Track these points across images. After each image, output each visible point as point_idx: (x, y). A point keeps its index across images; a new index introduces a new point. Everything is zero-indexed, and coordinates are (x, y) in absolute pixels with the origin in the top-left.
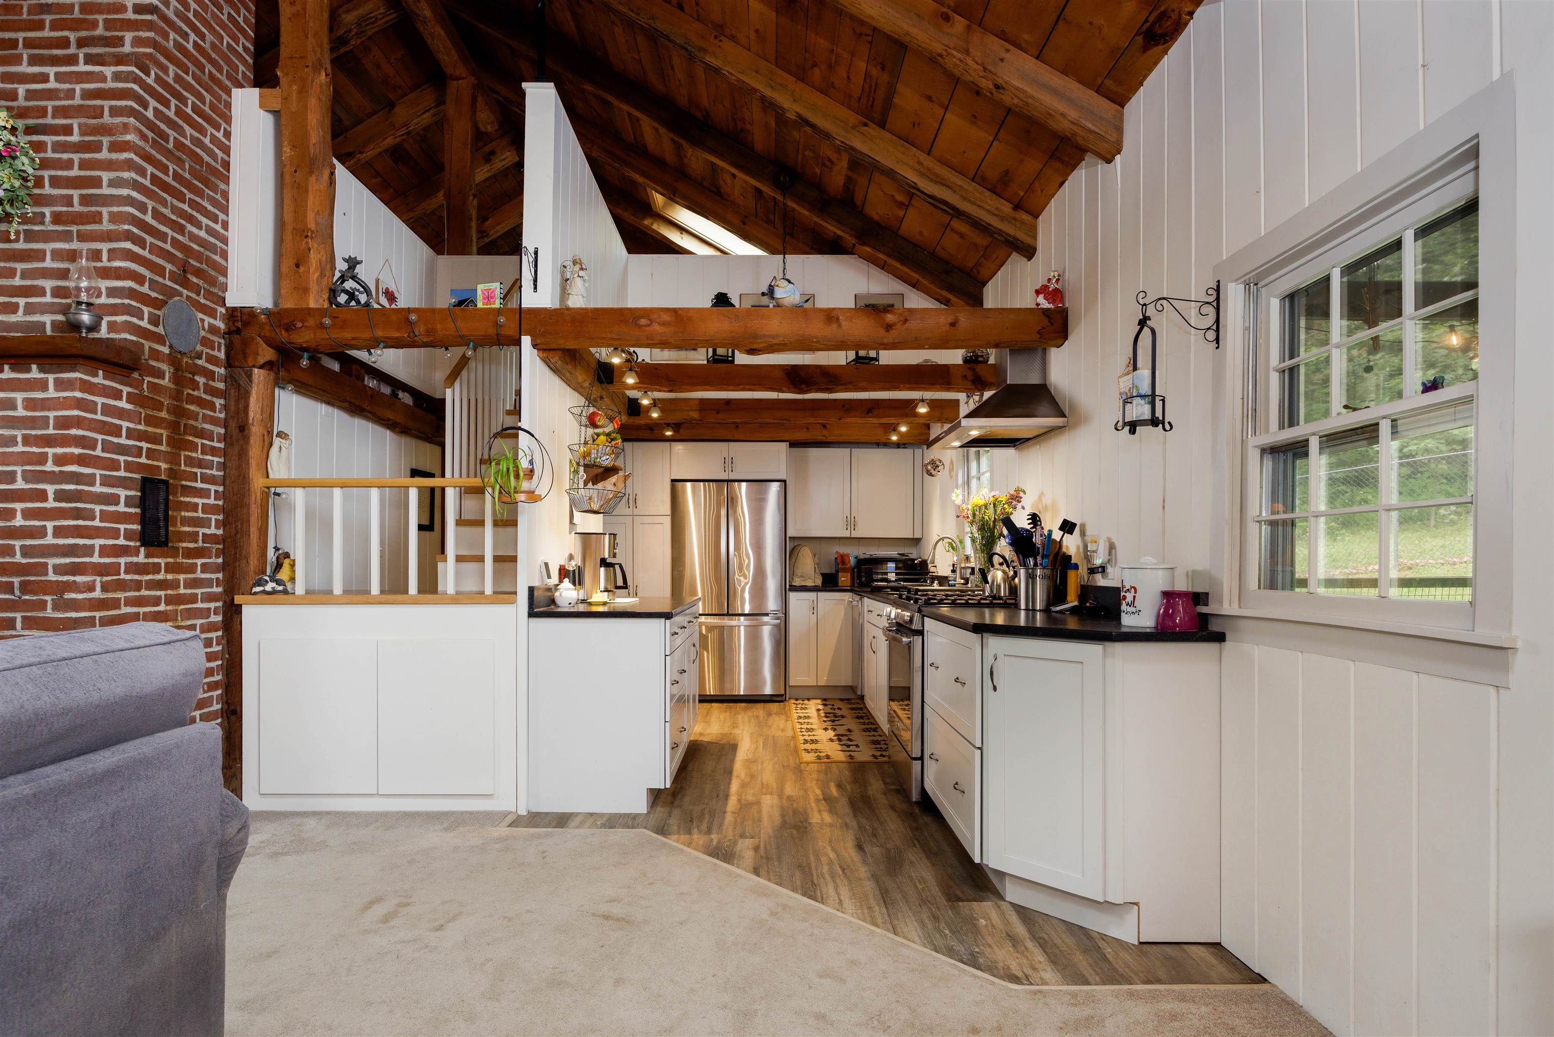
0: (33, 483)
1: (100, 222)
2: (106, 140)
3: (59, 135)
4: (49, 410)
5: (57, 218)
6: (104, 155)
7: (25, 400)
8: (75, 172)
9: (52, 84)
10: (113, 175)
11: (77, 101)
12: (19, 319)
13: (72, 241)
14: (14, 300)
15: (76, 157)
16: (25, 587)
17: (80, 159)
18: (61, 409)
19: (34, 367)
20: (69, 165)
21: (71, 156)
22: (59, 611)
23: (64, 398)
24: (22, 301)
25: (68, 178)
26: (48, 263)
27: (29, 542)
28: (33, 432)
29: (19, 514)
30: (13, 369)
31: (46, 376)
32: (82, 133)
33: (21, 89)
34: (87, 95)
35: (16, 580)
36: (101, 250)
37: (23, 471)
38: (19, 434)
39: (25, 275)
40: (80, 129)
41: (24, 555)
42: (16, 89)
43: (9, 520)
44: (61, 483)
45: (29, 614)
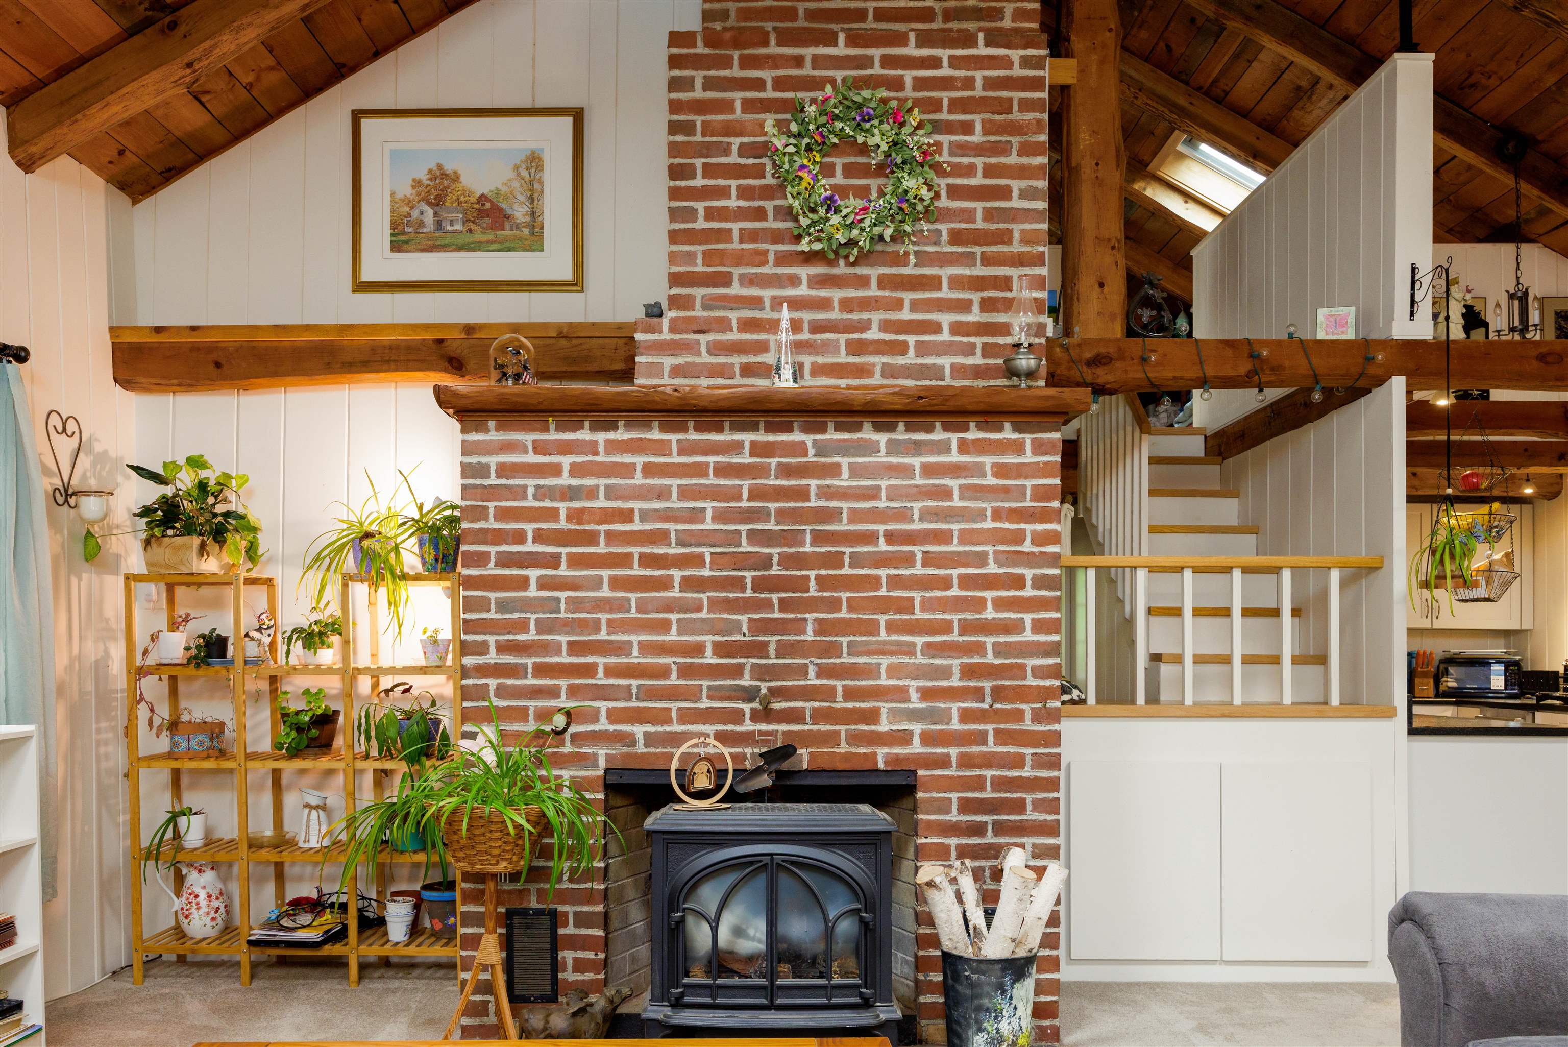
0: (1009, 567)
1: (1010, 242)
2: (1015, 140)
3: (957, 134)
4: (1026, 478)
5: (956, 237)
6: (1013, 159)
7: (994, 465)
8: (978, 180)
9: (945, 71)
10: (1024, 184)
11: (979, 92)
12: (909, 362)
13: (975, 265)
14: (902, 337)
15: (979, 162)
16: (998, 694)
17: (985, 164)
18: (1040, 478)
19: (1007, 425)
20: (970, 170)
21: (973, 160)
22: (1039, 722)
23: (1045, 463)
24: (911, 339)
25: (970, 187)
26: (945, 293)
27: (1003, 639)
28: (1006, 505)
29: (989, 605)
30: (980, 428)
31: (1022, 436)
32: (986, 132)
33: (909, 76)
34: (989, 84)
35: (987, 685)
36: (1011, 277)
37: (996, 552)
38: (988, 507)
39: (915, 306)
40: (983, 126)
41: (997, 654)
42: (902, 76)
43: (980, 613)
44: (1042, 567)
45: (1002, 726)
